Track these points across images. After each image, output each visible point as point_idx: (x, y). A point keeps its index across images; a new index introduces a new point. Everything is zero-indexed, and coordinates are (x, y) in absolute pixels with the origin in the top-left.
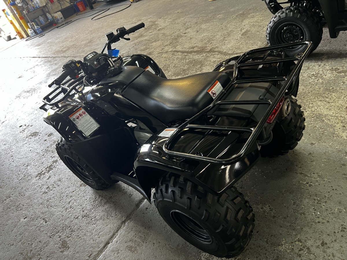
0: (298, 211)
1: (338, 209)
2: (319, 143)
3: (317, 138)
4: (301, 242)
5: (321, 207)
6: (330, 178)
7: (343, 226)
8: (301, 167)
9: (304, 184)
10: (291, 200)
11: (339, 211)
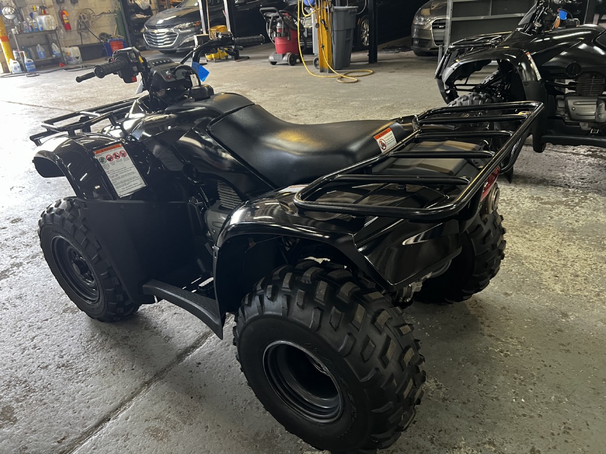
0: (486, 394)
1: (556, 396)
2: (518, 294)
3: (514, 287)
4: (494, 446)
5: (527, 391)
6: (540, 347)
7: (566, 425)
8: (489, 326)
9: (496, 352)
10: (475, 374)
11: (559, 401)
